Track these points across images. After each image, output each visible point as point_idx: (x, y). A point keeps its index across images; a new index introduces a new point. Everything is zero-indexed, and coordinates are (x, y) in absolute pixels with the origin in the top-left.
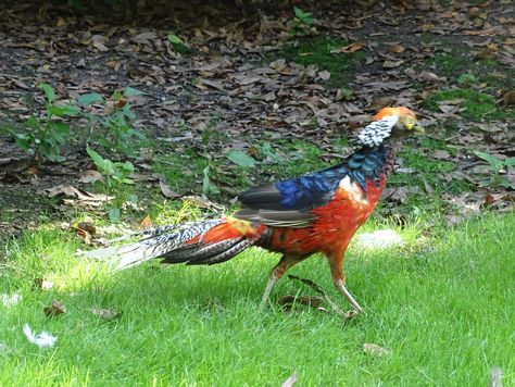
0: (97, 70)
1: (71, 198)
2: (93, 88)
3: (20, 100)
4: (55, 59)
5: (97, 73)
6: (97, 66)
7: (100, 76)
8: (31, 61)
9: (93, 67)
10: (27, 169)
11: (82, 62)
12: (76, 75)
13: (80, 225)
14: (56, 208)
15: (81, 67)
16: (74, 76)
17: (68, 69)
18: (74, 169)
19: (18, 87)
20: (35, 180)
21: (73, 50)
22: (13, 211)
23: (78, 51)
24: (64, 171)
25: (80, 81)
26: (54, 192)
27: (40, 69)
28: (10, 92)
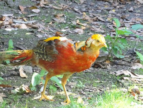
0: (139, 13)
1: (127, 76)
2: (137, 22)
3: (101, 27)
4: (118, 7)
5: (139, 15)
6: (139, 11)
7: (140, 16)
8: (106, 7)
9: (137, 11)
10: (105, 61)
11: (131, 9)
12: (128, 15)
13: (132, 90)
14: (120, 81)
15: (131, 11)
16: (127, 15)
17: (124, 12)
18: (128, 62)
19: (99, 20)
20: (109, 67)
21: (127, 3)
22: (98, 81)
23: (130, 3)
24: (123, 63)
25: (131, 18)
26: (119, 73)
27: (110, 12)
28: (95, 23)
